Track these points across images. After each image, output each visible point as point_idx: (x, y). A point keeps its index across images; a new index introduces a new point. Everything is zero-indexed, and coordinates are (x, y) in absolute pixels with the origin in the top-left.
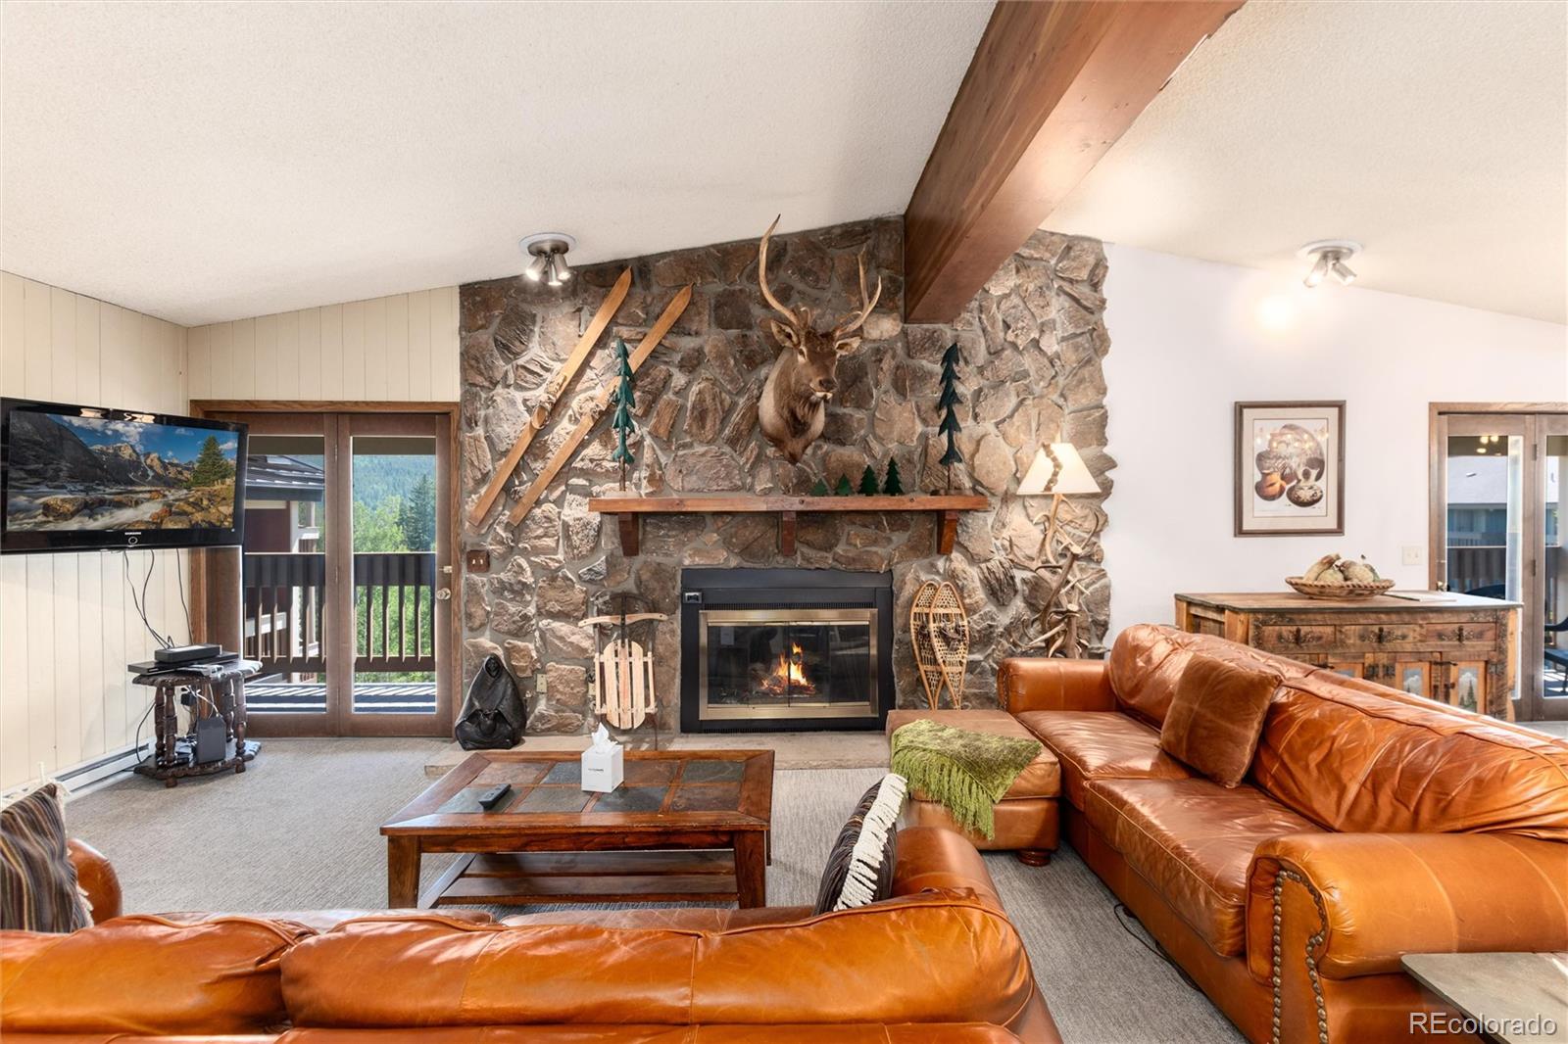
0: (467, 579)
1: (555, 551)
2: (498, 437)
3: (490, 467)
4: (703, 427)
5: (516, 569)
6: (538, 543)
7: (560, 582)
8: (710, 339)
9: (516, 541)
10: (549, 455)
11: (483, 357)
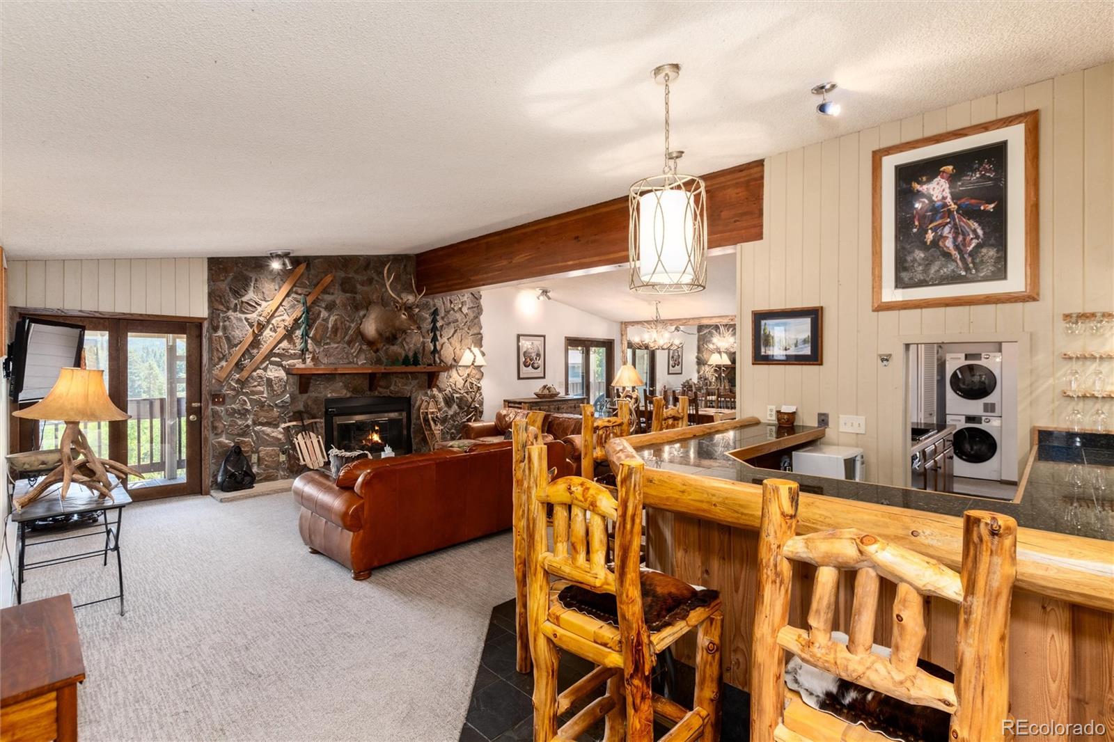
0: (212, 409)
1: (263, 393)
2: (233, 337)
3: (227, 352)
4: (336, 336)
5: (242, 402)
6: (254, 389)
7: (266, 408)
8: (338, 297)
9: (242, 389)
10: (261, 346)
11: (224, 296)
